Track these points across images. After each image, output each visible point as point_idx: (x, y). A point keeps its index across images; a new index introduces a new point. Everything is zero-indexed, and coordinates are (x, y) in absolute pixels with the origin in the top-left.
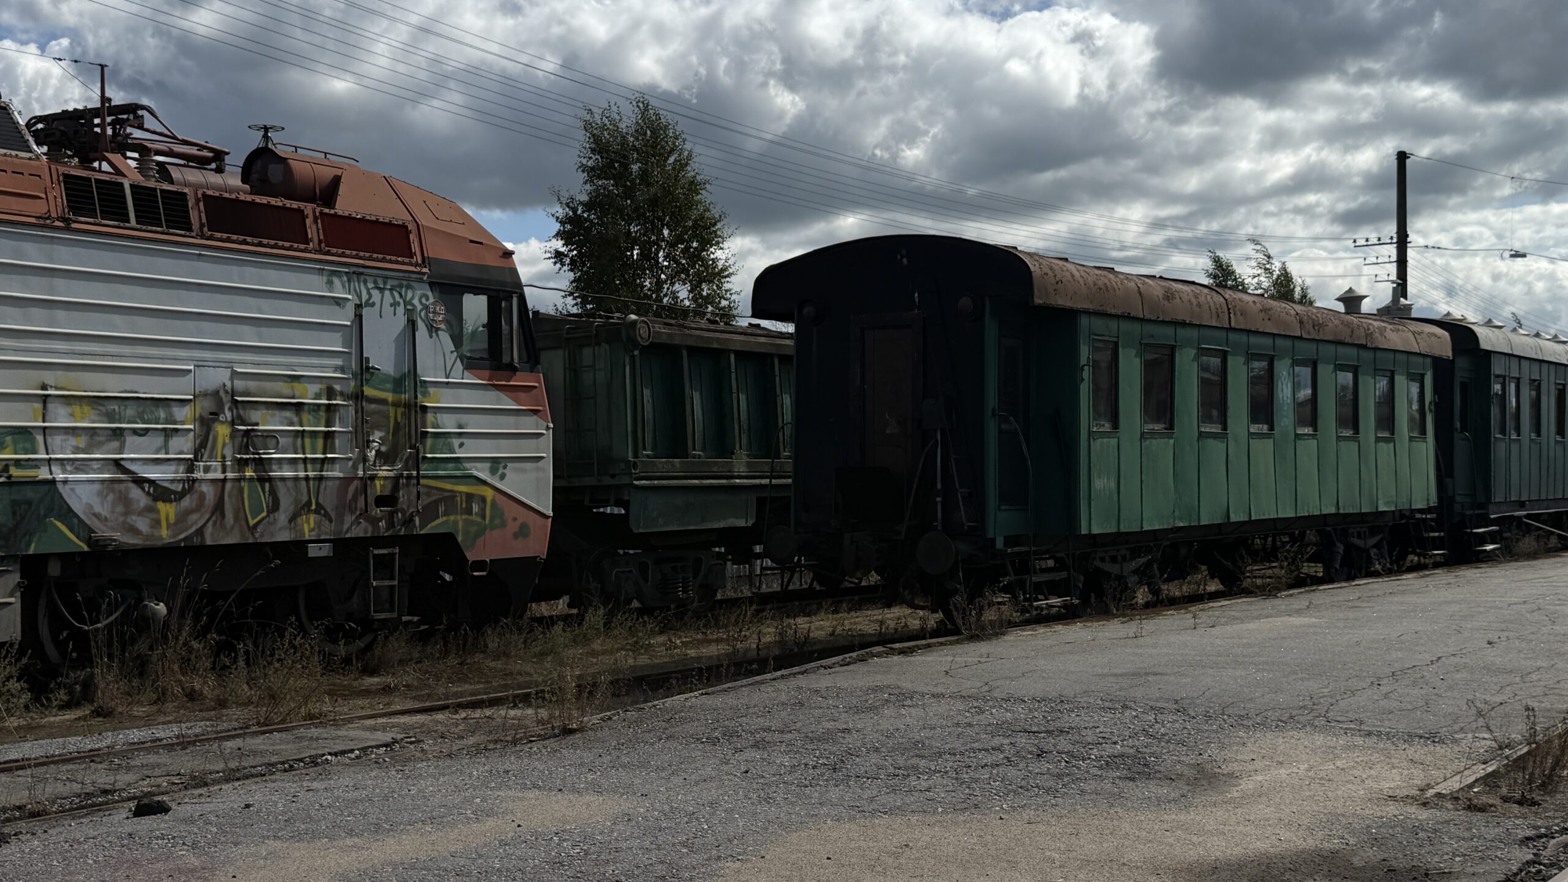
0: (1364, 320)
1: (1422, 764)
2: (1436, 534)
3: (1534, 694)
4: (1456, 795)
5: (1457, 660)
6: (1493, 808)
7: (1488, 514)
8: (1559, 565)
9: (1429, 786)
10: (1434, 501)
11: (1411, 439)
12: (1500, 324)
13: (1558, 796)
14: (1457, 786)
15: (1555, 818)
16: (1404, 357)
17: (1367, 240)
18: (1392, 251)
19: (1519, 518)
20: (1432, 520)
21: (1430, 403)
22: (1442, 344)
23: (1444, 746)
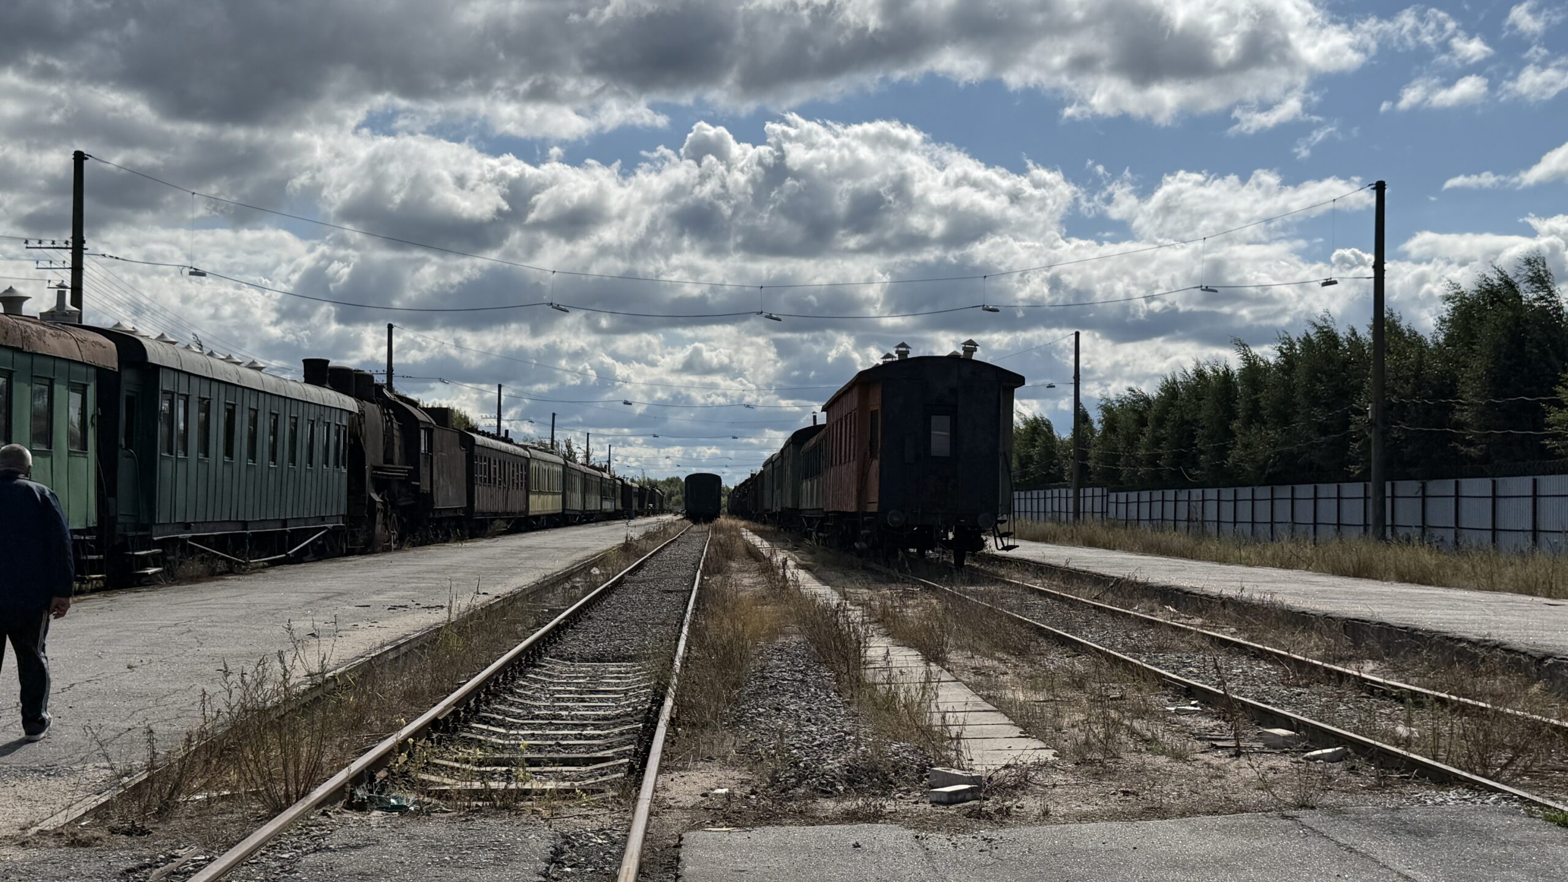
0: (20, 322)
1: (30, 800)
2: (95, 557)
3: (166, 717)
4: (60, 831)
5: (91, 686)
6: (98, 842)
7: (151, 536)
8: (220, 587)
9: (32, 824)
10: (93, 521)
11: (70, 454)
12: (173, 340)
14: (62, 821)
15: (163, 846)
16: (65, 365)
17: (40, 242)
18: (67, 255)
19: (184, 540)
20: (91, 541)
21: (93, 417)
22: (108, 355)
23: (59, 779)
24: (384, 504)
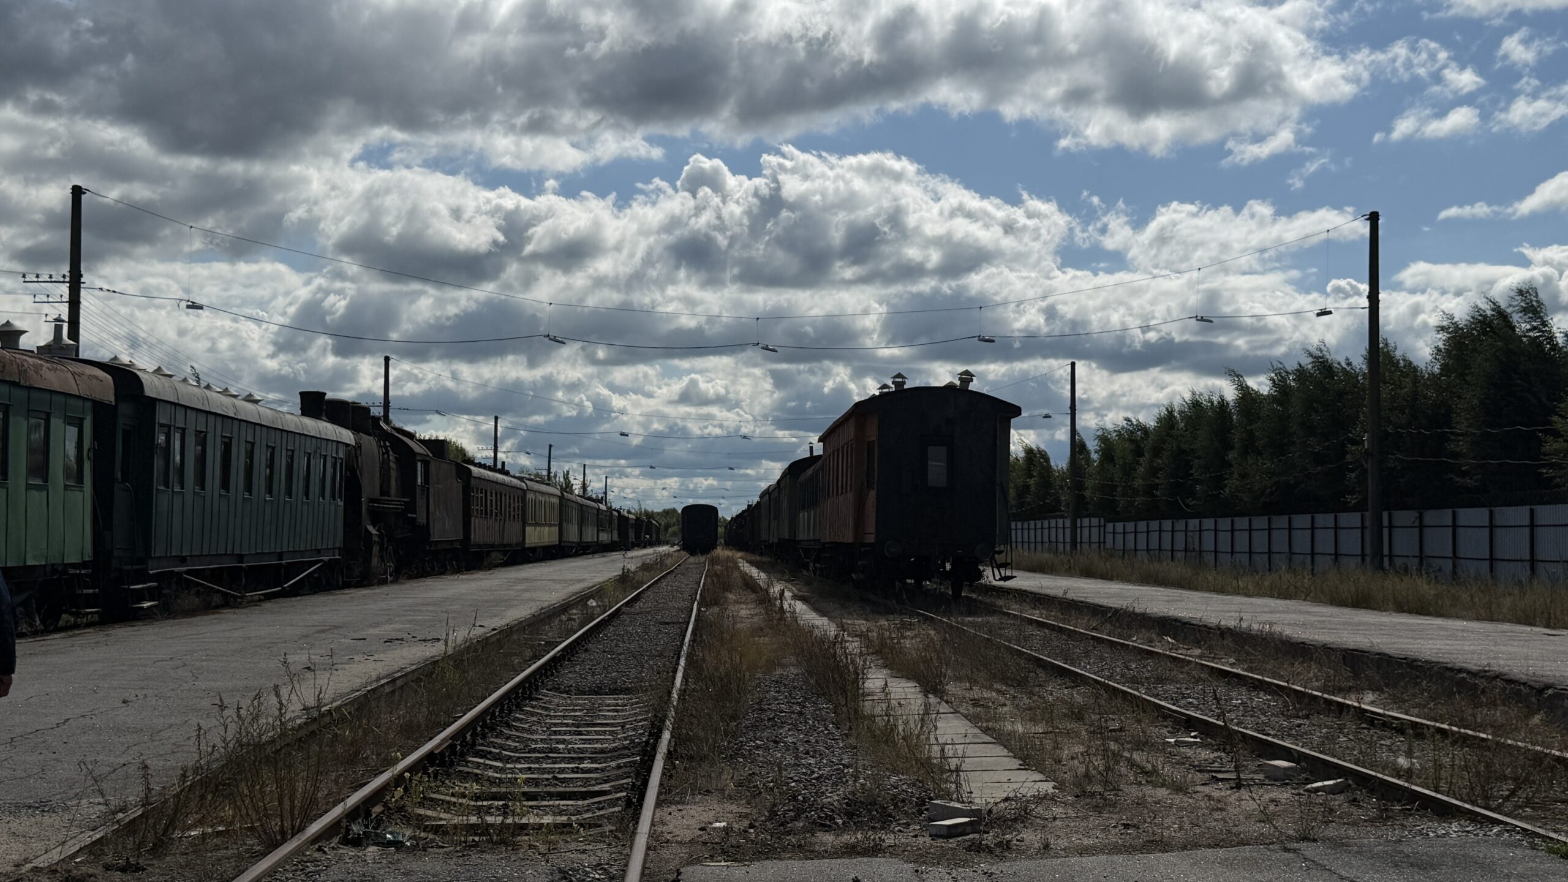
0: (18, 356)
1: (24, 836)
2: (90, 591)
3: (161, 753)
4: (54, 868)
5: (87, 721)
6: (92, 879)
7: (147, 569)
8: (215, 621)
9: (27, 860)
10: (88, 555)
11: (66, 487)
13: (168, 859)
14: (56, 858)
16: (62, 399)
17: (37, 276)
18: (65, 289)
19: (180, 574)
20: (87, 575)
21: (89, 450)
22: (105, 388)
23: (54, 815)
24: (380, 536)
